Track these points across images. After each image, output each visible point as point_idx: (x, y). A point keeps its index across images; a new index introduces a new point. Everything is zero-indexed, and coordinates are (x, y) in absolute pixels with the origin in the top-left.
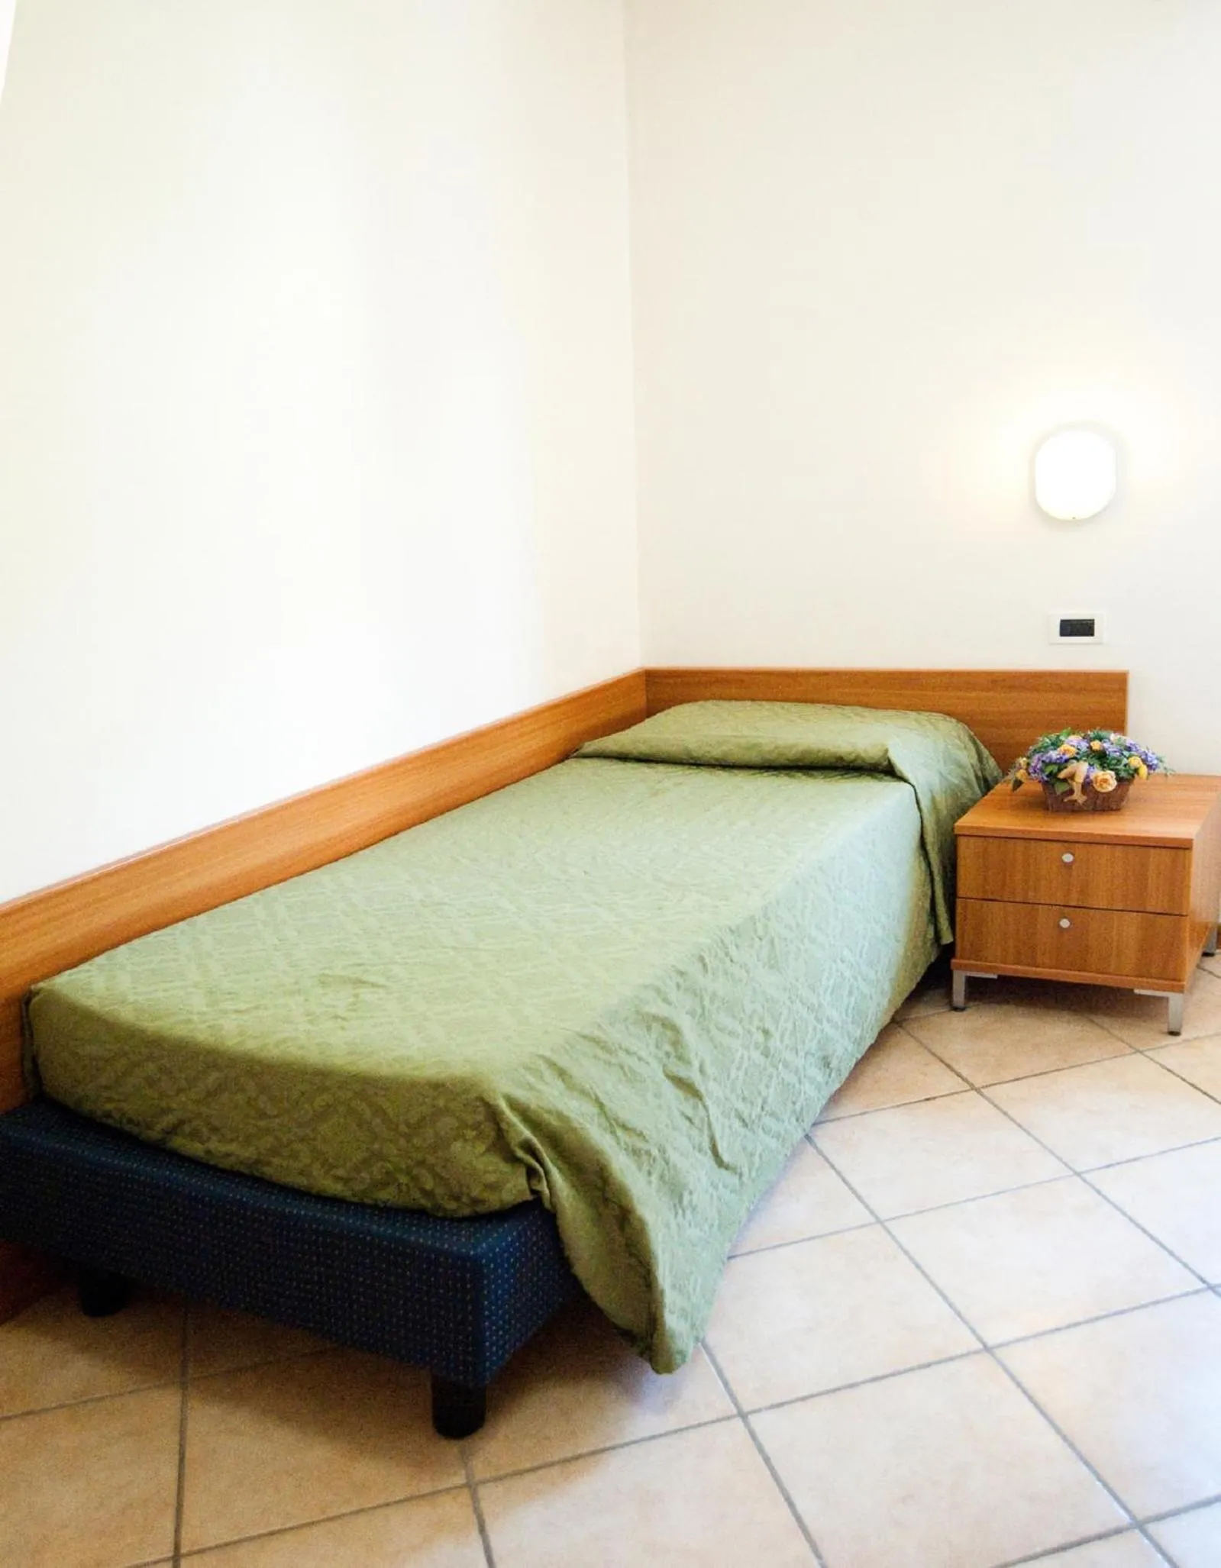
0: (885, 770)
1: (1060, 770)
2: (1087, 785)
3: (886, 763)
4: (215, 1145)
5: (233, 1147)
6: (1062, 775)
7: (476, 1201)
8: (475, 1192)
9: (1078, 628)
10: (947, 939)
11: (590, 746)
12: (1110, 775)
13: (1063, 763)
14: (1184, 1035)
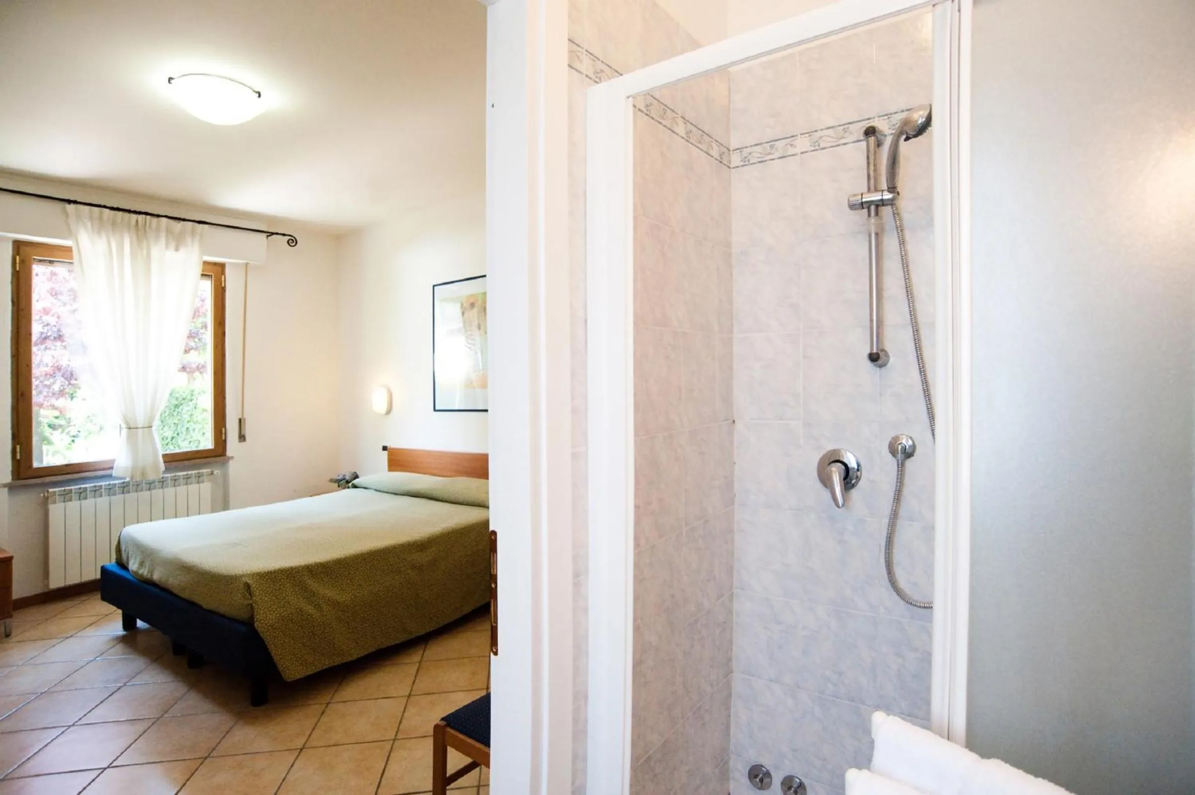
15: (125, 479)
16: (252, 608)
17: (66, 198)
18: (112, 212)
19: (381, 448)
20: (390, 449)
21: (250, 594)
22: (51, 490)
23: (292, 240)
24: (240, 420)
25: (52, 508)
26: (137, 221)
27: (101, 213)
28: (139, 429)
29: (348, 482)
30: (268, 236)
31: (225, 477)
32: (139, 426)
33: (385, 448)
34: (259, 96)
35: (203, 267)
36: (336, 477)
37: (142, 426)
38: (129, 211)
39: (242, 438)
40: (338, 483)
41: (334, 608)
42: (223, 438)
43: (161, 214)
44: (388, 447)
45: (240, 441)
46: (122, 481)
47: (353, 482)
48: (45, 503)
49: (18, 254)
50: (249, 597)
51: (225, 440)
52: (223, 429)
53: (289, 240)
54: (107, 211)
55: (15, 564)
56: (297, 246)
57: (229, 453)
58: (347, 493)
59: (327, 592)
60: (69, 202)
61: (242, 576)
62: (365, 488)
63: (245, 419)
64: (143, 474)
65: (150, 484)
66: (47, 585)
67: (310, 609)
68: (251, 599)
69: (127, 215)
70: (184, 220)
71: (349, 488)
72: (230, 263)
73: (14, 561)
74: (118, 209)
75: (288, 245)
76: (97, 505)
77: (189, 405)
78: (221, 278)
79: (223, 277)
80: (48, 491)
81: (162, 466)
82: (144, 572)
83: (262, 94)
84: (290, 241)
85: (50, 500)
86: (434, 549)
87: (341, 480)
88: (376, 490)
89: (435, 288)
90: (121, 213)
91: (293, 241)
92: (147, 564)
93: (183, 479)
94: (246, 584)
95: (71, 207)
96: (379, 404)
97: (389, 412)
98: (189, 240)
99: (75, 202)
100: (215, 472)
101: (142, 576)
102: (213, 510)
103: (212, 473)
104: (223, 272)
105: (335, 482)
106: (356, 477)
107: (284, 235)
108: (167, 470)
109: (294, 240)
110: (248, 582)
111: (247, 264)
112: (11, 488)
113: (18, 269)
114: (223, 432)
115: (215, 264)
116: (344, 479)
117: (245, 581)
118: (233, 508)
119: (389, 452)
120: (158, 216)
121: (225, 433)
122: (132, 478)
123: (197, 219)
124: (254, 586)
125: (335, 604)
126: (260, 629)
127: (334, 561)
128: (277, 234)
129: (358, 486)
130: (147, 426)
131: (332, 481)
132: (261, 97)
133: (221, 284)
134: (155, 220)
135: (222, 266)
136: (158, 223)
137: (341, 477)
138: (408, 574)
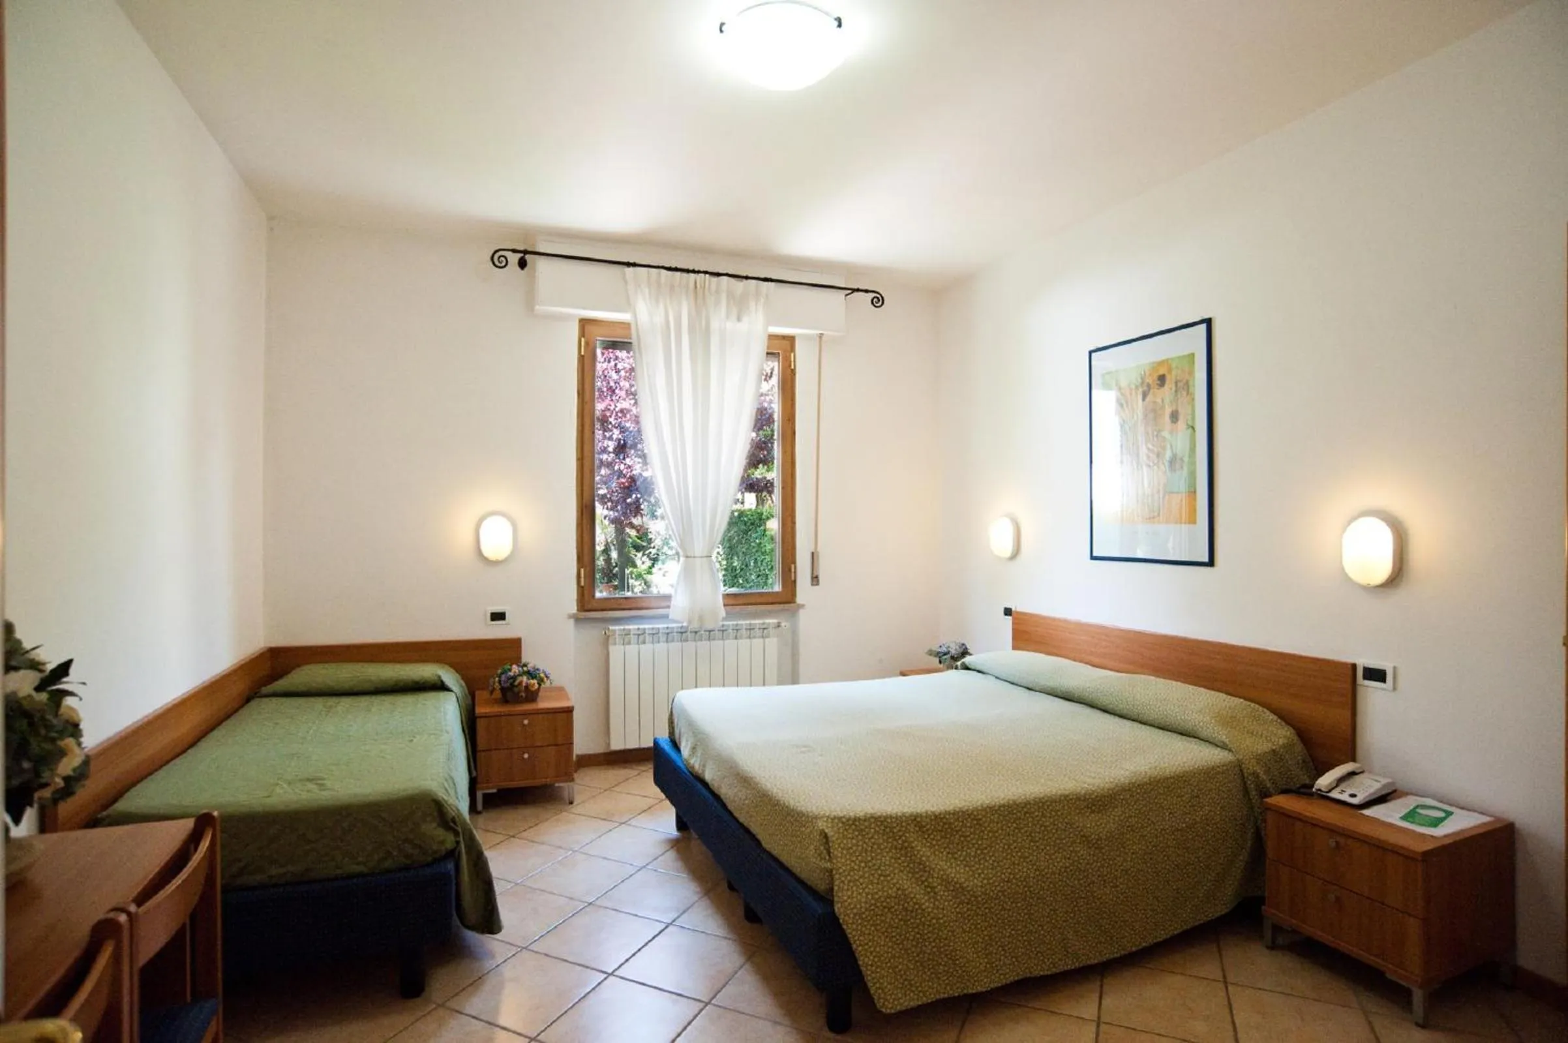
0: (441, 687)
1: (514, 681)
2: (527, 687)
3: (439, 683)
4: (274, 871)
5: (290, 868)
6: (516, 683)
7: (435, 852)
8: (435, 847)
9: (498, 616)
10: (474, 774)
11: (265, 690)
12: (535, 681)
13: (514, 678)
14: (575, 803)
15: (683, 622)
16: (831, 876)
17: (625, 260)
18: (670, 273)
19: (1003, 610)
20: (1017, 613)
21: (829, 853)
22: (611, 628)
23: (878, 298)
24: (813, 553)
25: (612, 648)
26: (696, 283)
27: (659, 274)
28: (696, 559)
29: (955, 658)
30: (847, 295)
31: (794, 632)
32: (696, 555)
33: (1008, 612)
34: (840, 25)
35: (768, 343)
36: (936, 648)
37: (700, 555)
38: (688, 271)
39: (815, 580)
40: (940, 657)
41: (955, 897)
42: (793, 578)
43: (721, 272)
44: (1013, 609)
45: (812, 585)
46: (680, 625)
47: (963, 660)
48: (606, 641)
49: (584, 336)
50: (827, 858)
51: (795, 582)
52: (793, 566)
53: (875, 297)
54: (664, 272)
55: (577, 716)
56: (883, 307)
57: (800, 598)
58: (954, 676)
59: (943, 865)
60: (629, 264)
61: (816, 818)
62: (979, 671)
63: (818, 553)
64: (701, 618)
65: (710, 631)
66: (609, 744)
67: (918, 893)
68: (830, 860)
69: (685, 275)
70: (747, 278)
71: (956, 668)
72: (800, 335)
73: (575, 713)
74: (676, 269)
75: (872, 306)
76: (656, 654)
77: (757, 532)
78: (790, 356)
79: (792, 355)
80: (609, 629)
81: (722, 612)
82: (696, 763)
83: (843, 21)
84: (875, 300)
85: (611, 641)
86: (1118, 811)
87: (945, 654)
88: (997, 678)
89: (1094, 355)
90: (678, 274)
91: (878, 301)
92: (699, 753)
93: (746, 629)
94: (823, 834)
95: (630, 271)
96: (1000, 541)
97: (1015, 554)
98: (752, 304)
99: (634, 265)
100: (783, 624)
101: (693, 767)
102: (780, 682)
103: (779, 626)
104: (792, 348)
105: (935, 656)
106: (965, 653)
107: (866, 291)
108: (729, 616)
109: (878, 296)
110: (826, 831)
111: (821, 336)
112: (578, 620)
113: (583, 353)
114: (793, 570)
115: (784, 337)
116: (948, 653)
117: (821, 828)
118: (805, 683)
119: (1014, 619)
120: (718, 275)
121: (795, 572)
122: (690, 622)
123: (762, 276)
124: (834, 839)
125: (958, 890)
126: (842, 916)
127: (954, 813)
128: (858, 290)
129: (970, 667)
130: (705, 554)
131: (930, 653)
132: (842, 27)
133: (790, 366)
134: (715, 279)
135: (791, 340)
136: (718, 285)
137: (944, 649)
138: (1076, 852)
